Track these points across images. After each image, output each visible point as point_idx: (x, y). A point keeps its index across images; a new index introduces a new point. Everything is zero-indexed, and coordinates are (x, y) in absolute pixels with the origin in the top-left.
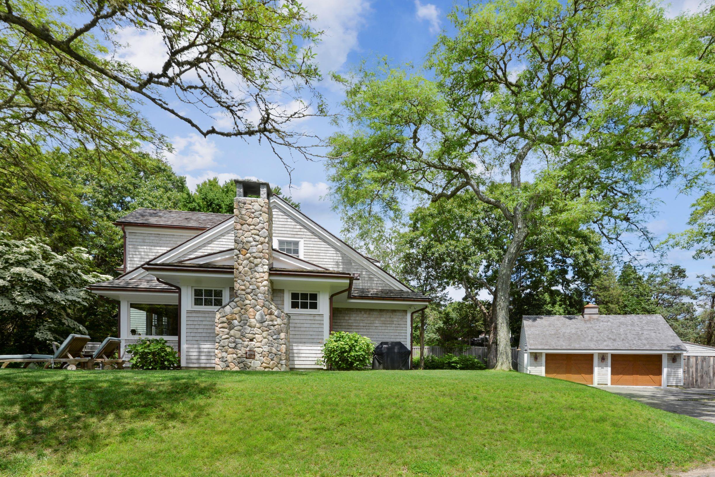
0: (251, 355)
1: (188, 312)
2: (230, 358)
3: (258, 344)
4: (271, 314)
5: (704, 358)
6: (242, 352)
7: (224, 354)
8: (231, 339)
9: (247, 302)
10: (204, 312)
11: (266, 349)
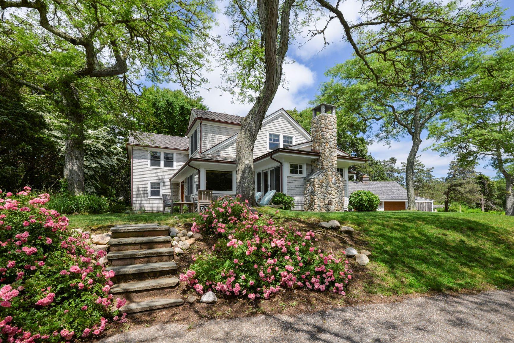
0: (330, 203)
1: (288, 177)
2: (321, 204)
3: (333, 197)
4: (339, 180)
5: (421, 204)
6: (327, 200)
7: (319, 203)
8: (322, 194)
9: (329, 173)
10: (295, 178)
11: (337, 199)
